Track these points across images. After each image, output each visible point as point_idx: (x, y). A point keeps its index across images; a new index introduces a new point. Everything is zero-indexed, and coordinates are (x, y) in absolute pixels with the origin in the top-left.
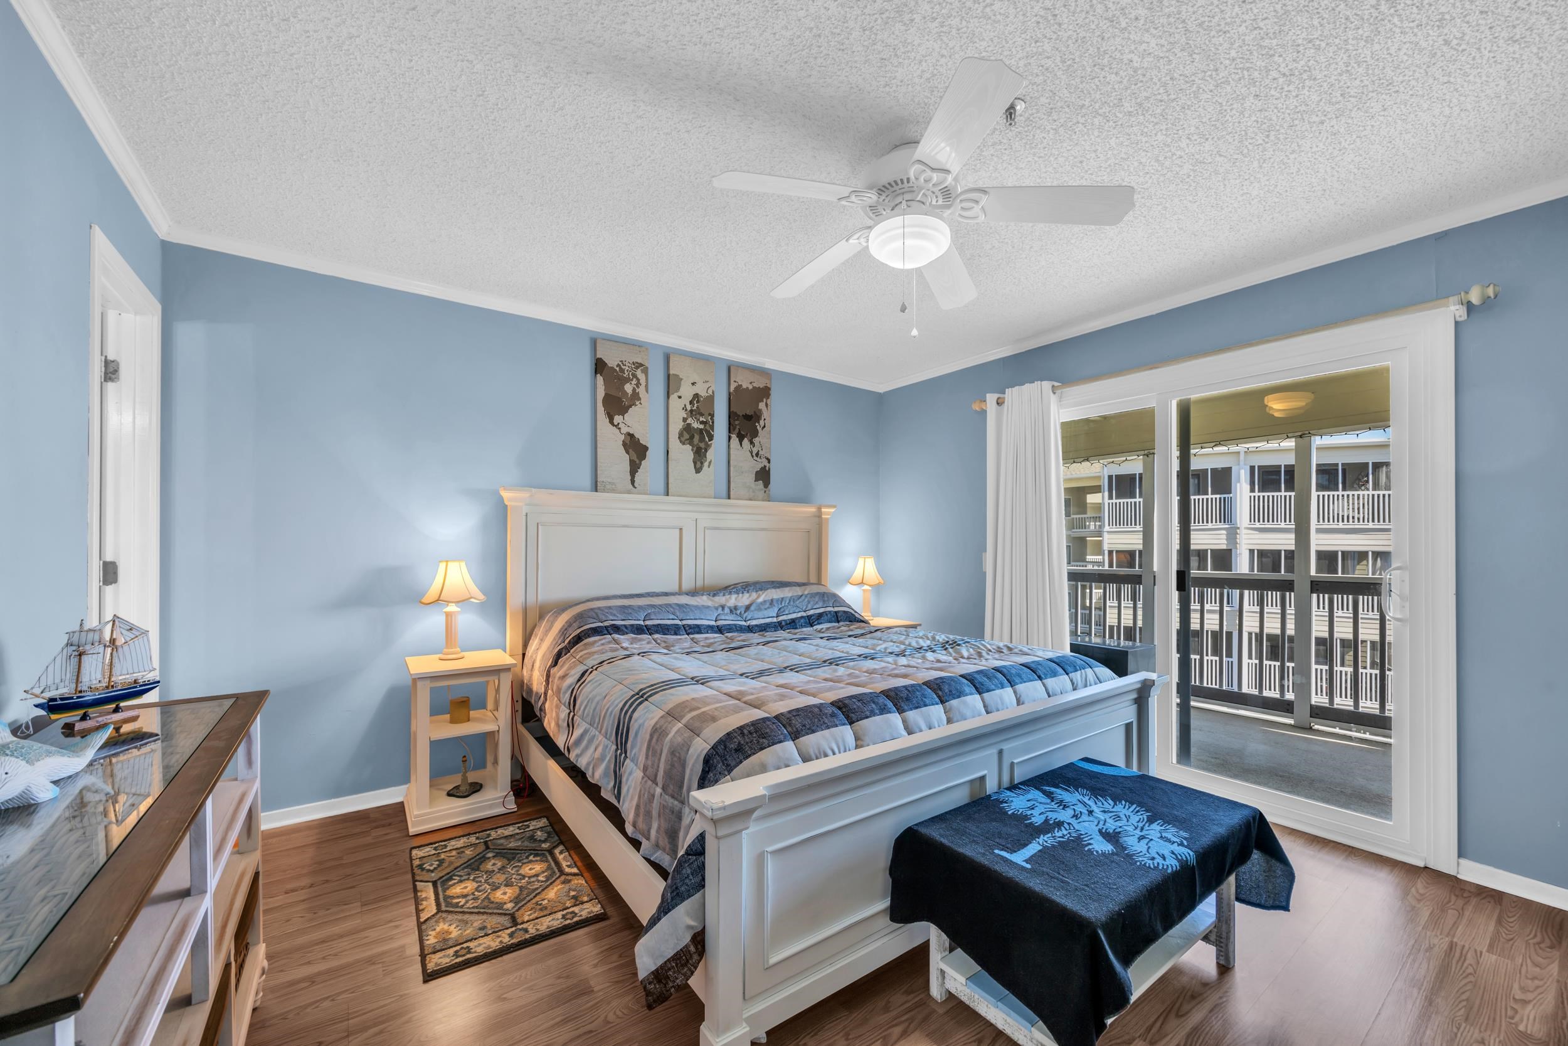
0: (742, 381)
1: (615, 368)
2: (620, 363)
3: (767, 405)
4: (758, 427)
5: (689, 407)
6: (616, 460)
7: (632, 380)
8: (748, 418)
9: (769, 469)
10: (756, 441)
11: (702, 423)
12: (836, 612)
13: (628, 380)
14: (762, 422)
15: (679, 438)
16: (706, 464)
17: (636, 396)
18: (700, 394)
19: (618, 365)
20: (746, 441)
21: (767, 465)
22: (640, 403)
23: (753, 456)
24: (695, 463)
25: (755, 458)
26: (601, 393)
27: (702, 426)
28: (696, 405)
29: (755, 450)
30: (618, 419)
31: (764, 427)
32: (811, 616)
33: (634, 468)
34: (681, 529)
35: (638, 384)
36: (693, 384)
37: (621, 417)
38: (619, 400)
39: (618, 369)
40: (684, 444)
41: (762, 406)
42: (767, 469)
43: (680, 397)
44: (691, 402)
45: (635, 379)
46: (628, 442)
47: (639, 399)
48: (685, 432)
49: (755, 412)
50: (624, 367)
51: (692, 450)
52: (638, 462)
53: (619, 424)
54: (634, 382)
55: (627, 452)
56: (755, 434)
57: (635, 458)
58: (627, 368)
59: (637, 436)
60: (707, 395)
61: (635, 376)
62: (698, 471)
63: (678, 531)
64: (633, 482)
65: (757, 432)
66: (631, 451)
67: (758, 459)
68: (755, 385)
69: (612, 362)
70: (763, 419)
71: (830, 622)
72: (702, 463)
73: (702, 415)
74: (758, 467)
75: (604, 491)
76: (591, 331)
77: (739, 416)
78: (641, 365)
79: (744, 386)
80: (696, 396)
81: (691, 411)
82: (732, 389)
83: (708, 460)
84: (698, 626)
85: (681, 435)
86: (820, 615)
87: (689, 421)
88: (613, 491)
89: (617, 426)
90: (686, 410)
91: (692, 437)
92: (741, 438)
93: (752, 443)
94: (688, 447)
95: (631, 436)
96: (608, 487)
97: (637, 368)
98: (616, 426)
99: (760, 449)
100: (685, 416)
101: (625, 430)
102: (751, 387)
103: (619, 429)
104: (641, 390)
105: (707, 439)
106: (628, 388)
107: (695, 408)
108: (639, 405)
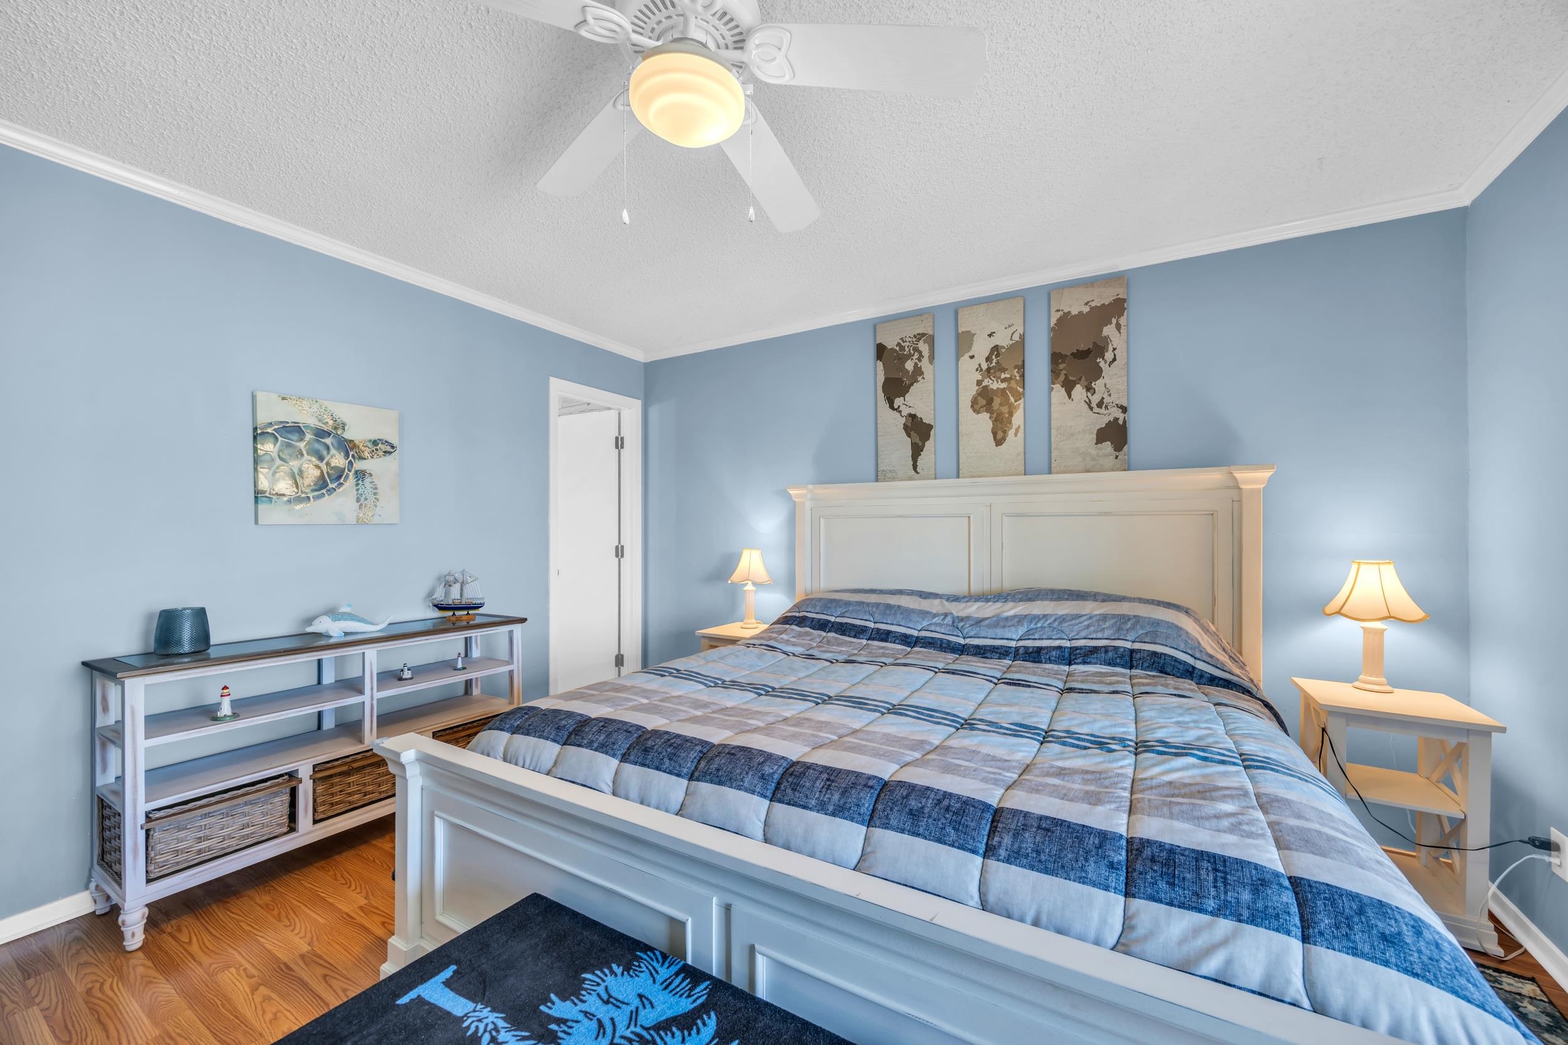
0: (1070, 306)
1: (895, 348)
2: (900, 341)
3: (1118, 327)
4: (1102, 364)
5: (985, 366)
6: (900, 445)
7: (913, 355)
8: (1082, 355)
9: (1125, 421)
10: (1098, 385)
11: (1003, 381)
12: (1132, 651)
13: (910, 356)
14: (1109, 356)
15: (972, 406)
16: (1011, 433)
17: (918, 371)
18: (1000, 344)
19: (899, 344)
20: (1079, 391)
21: (1121, 416)
22: (923, 378)
23: (1091, 409)
24: (995, 434)
25: (1096, 410)
26: (881, 378)
27: (1004, 385)
28: (995, 361)
29: (1095, 399)
30: (898, 402)
31: (1114, 359)
32: (1077, 648)
33: (917, 451)
34: (969, 517)
35: (921, 357)
36: (990, 335)
37: (902, 398)
38: (900, 381)
39: (897, 348)
40: (978, 412)
41: (1109, 330)
42: (1121, 422)
43: (972, 357)
44: (988, 359)
45: (916, 353)
46: (909, 425)
47: (922, 373)
48: (979, 398)
49: (1095, 344)
50: (903, 344)
51: (990, 418)
52: (920, 444)
53: (899, 406)
54: (916, 356)
55: (909, 435)
56: (1098, 373)
57: (917, 440)
58: (908, 344)
59: (919, 415)
60: (1011, 342)
61: (916, 350)
62: (999, 442)
63: (967, 519)
64: (915, 467)
65: (1100, 370)
66: (912, 433)
67: (1103, 411)
68: (1093, 304)
69: (891, 343)
70: (1110, 348)
71: (1109, 664)
72: (1005, 432)
73: (1004, 370)
74: (1102, 422)
75: (884, 480)
76: (873, 319)
77: (1066, 356)
78: (923, 335)
79: (1074, 312)
80: (996, 349)
81: (988, 370)
82: (1054, 321)
83: (1014, 427)
84: (889, 632)
85: (974, 403)
86: (1095, 650)
87: (985, 383)
88: (894, 479)
89: (898, 410)
90: (981, 370)
91: (990, 402)
92: (1069, 387)
93: (1089, 389)
94: (985, 416)
95: (913, 417)
96: (889, 475)
97: (919, 340)
98: (896, 410)
99: (1105, 396)
100: (980, 378)
101: (906, 411)
102: (1086, 309)
103: (900, 412)
104: (925, 364)
105: (1012, 399)
106: (909, 366)
107: (994, 364)
108: (922, 381)
